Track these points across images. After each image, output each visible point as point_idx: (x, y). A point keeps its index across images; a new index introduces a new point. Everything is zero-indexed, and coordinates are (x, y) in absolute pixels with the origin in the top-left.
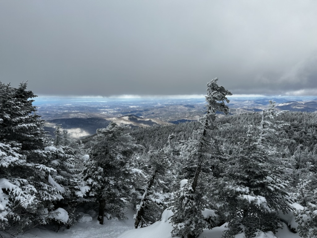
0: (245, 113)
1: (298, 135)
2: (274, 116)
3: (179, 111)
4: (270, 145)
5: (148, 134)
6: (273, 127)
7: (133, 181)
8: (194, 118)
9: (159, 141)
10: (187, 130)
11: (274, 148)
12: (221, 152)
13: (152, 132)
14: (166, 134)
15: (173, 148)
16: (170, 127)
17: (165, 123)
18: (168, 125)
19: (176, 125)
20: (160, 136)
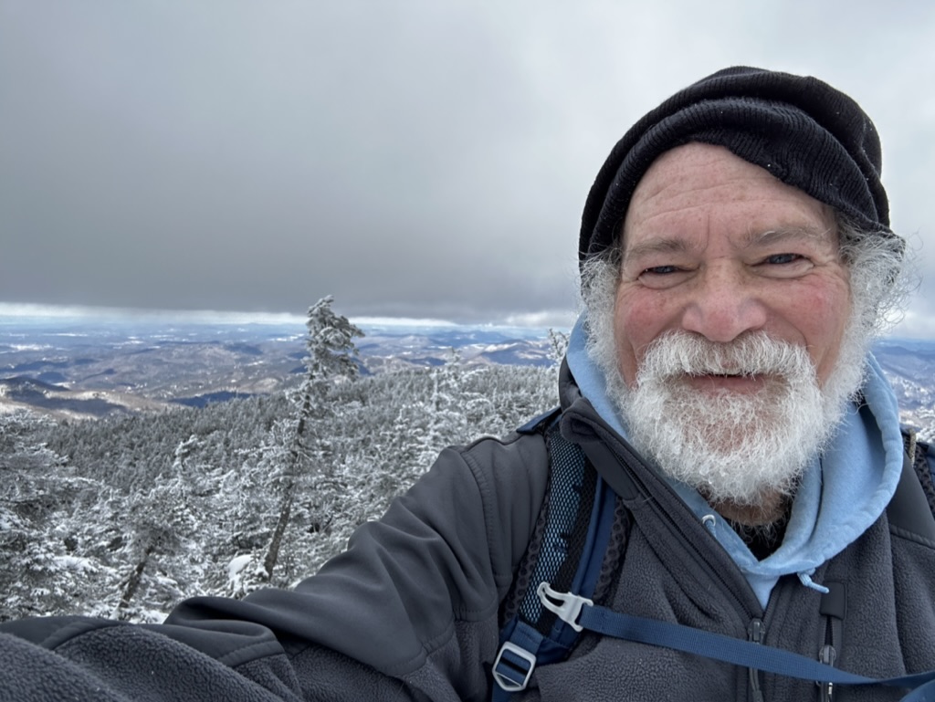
0: (407, 369)
2: (458, 381)
3: (207, 363)
5: (90, 444)
6: (457, 407)
7: (60, 592)
8: (262, 385)
9: (135, 466)
10: (234, 424)
12: (339, 481)
13: (106, 437)
14: (160, 440)
15: (193, 482)
16: (174, 417)
17: (155, 404)
18: (168, 413)
19: (197, 412)
20: (137, 451)
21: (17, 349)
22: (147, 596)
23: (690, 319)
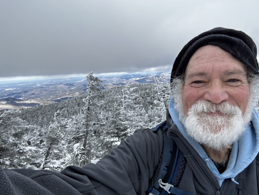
0: (115, 87)
1: (150, 99)
2: (129, 91)
3: (59, 89)
4: (130, 110)
5: (30, 114)
6: (130, 98)
7: (28, 157)
8: (75, 94)
9: (43, 119)
10: (69, 106)
11: (132, 112)
12: (100, 119)
13: (34, 112)
14: (49, 112)
15: (60, 123)
16: (52, 105)
17: (47, 102)
18: (51, 104)
19: (58, 103)
20: (43, 115)
21: (6, 90)
22: (52, 156)
23: (206, 96)
